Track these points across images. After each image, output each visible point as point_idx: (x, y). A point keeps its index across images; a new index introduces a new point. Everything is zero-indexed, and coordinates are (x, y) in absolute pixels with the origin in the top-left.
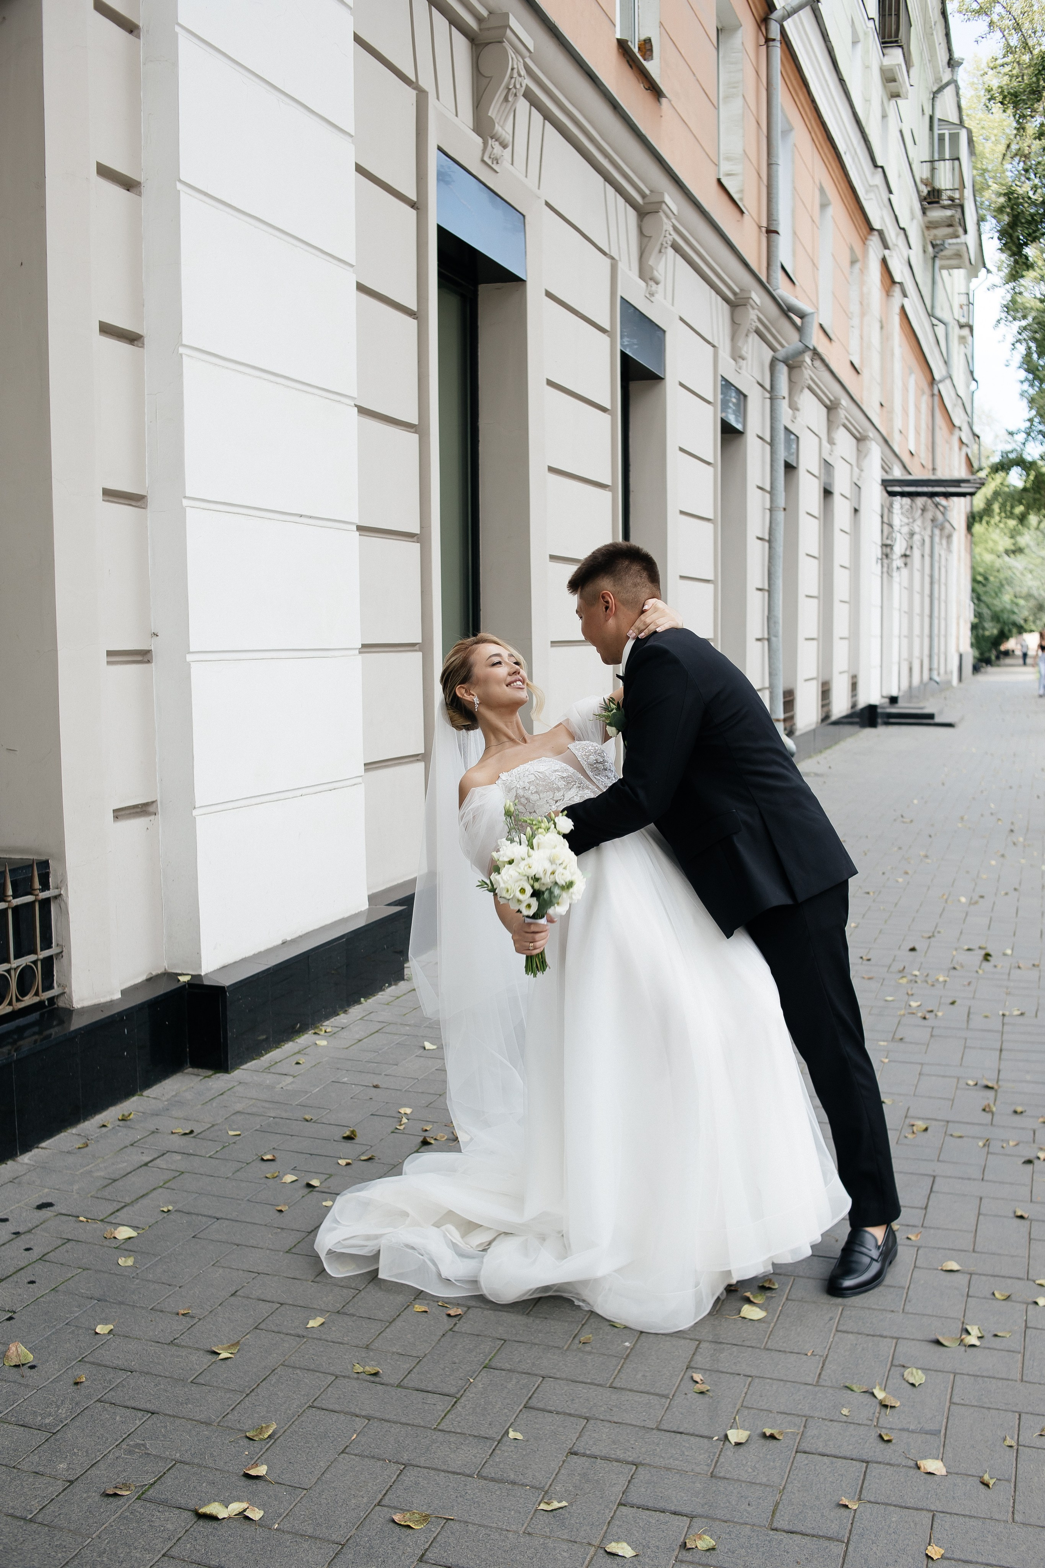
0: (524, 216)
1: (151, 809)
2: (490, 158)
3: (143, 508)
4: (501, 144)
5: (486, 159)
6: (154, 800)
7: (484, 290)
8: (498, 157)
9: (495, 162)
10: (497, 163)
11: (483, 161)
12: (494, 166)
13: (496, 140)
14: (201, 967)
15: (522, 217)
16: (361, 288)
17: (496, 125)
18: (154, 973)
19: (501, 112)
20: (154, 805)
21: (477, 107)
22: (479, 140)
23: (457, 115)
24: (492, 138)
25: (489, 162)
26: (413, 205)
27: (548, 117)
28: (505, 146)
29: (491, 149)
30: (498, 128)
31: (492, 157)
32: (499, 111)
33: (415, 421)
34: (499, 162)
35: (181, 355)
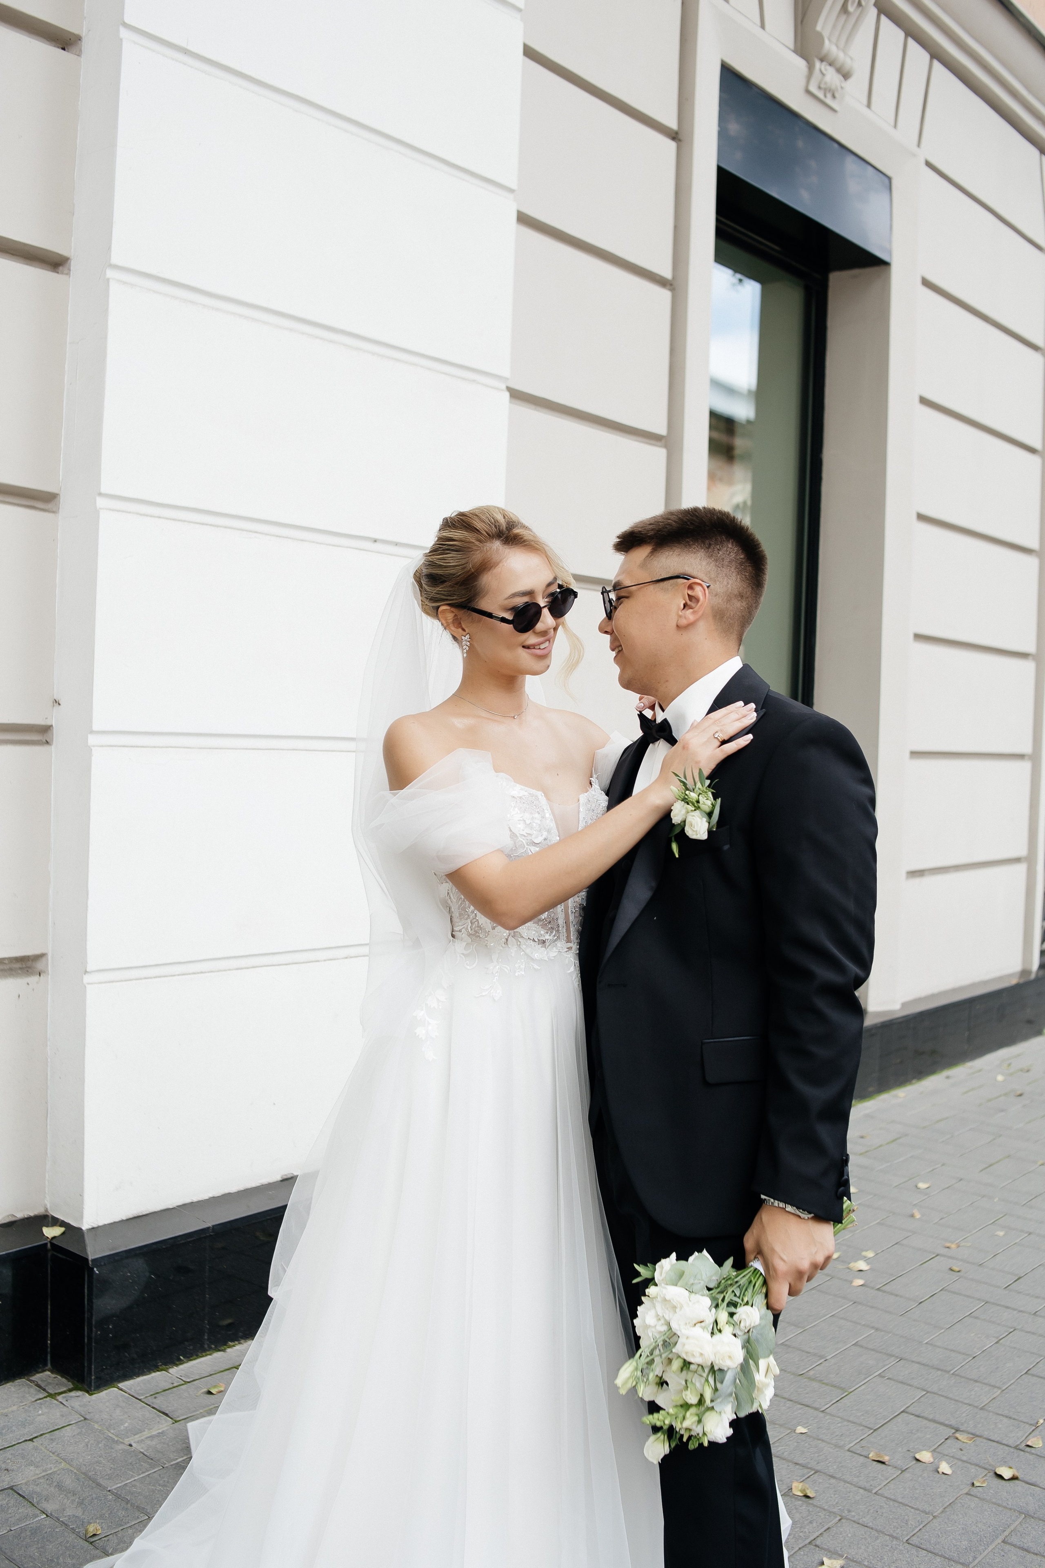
0: (889, 179)
1: (40, 965)
2: (820, 88)
3: (54, 512)
4: (839, 70)
5: (813, 88)
6: (37, 952)
7: (836, 279)
8: (833, 87)
9: (829, 95)
10: (834, 97)
11: (808, 92)
12: (829, 100)
13: (831, 64)
14: (82, 1217)
15: (886, 180)
16: (524, 219)
17: (827, 42)
18: (20, 1215)
19: (839, 27)
20: (44, 959)
21: (802, 21)
22: (801, 63)
23: (763, 26)
24: (822, 60)
25: (820, 95)
26: (674, 136)
27: (936, 54)
28: (846, 75)
29: (820, 76)
30: (829, 47)
31: (822, 86)
32: (834, 26)
33: (662, 430)
34: (837, 95)
35: (108, 280)
